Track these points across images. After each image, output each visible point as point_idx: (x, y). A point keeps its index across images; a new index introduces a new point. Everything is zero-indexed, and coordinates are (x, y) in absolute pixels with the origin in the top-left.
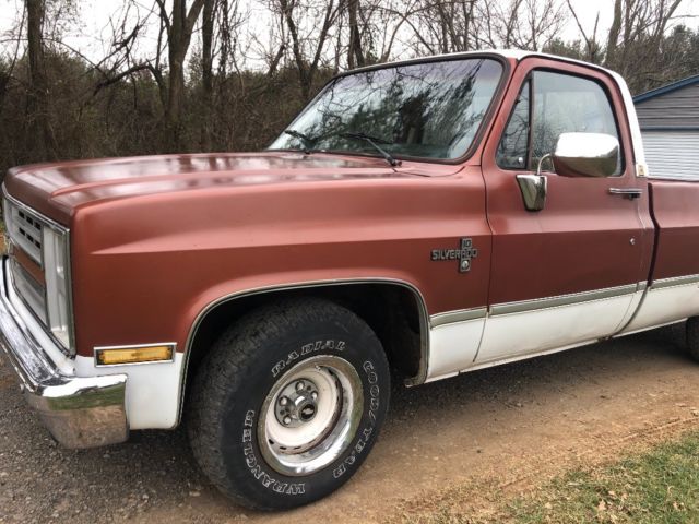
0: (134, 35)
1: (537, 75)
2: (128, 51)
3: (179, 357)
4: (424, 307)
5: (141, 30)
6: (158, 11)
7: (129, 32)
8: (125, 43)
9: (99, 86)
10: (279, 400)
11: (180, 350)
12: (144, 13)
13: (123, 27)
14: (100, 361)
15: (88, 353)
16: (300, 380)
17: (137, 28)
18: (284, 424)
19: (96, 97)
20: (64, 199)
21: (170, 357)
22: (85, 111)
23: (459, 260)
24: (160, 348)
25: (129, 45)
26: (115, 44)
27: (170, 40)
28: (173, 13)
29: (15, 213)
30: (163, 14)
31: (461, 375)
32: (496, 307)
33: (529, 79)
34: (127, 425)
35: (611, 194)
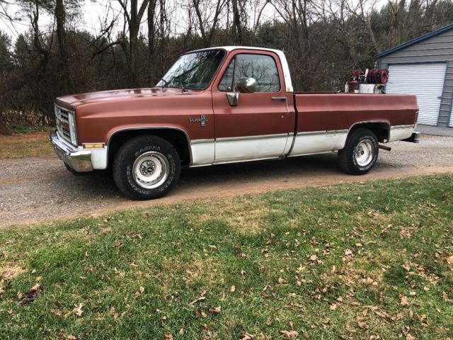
0: (112, 25)
1: (238, 56)
2: (109, 34)
3: (106, 147)
4: (188, 137)
5: (116, 22)
6: (123, 11)
7: (109, 24)
8: (107, 30)
9: (94, 55)
10: (141, 166)
11: (106, 145)
12: (116, 13)
13: (106, 22)
14: (84, 148)
15: (81, 145)
16: (148, 161)
17: (113, 21)
18: (143, 174)
19: (94, 60)
20: (74, 104)
21: (103, 147)
22: (87, 69)
23: (200, 122)
24: (100, 144)
25: (109, 31)
26: (102, 31)
27: (130, 27)
28: (131, 12)
29: (60, 111)
30: (126, 13)
31: (213, 165)
32: (218, 139)
33: (234, 57)
34: (93, 167)
35: (273, 99)
